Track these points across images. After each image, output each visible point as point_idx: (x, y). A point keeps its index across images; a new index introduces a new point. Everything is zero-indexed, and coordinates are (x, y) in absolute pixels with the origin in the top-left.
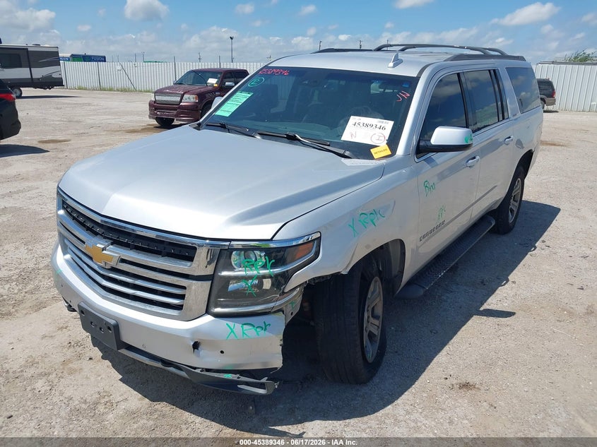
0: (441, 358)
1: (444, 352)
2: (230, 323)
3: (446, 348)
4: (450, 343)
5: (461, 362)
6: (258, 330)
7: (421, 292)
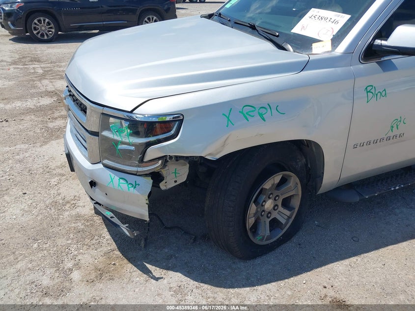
0: (339, 267)
1: (346, 262)
2: (113, 175)
3: (353, 259)
4: (362, 255)
5: (356, 278)
6: (129, 186)
7: (357, 199)
